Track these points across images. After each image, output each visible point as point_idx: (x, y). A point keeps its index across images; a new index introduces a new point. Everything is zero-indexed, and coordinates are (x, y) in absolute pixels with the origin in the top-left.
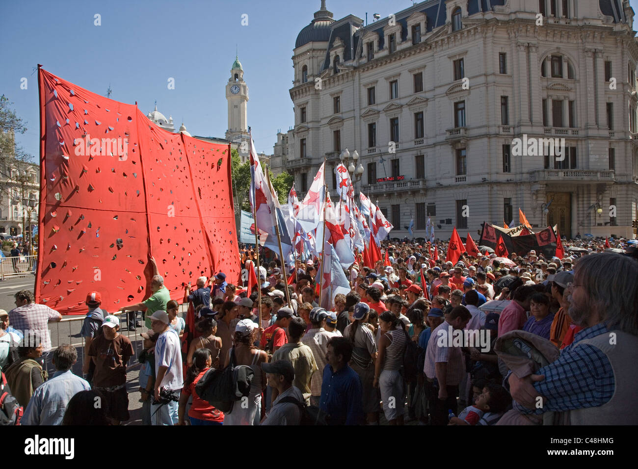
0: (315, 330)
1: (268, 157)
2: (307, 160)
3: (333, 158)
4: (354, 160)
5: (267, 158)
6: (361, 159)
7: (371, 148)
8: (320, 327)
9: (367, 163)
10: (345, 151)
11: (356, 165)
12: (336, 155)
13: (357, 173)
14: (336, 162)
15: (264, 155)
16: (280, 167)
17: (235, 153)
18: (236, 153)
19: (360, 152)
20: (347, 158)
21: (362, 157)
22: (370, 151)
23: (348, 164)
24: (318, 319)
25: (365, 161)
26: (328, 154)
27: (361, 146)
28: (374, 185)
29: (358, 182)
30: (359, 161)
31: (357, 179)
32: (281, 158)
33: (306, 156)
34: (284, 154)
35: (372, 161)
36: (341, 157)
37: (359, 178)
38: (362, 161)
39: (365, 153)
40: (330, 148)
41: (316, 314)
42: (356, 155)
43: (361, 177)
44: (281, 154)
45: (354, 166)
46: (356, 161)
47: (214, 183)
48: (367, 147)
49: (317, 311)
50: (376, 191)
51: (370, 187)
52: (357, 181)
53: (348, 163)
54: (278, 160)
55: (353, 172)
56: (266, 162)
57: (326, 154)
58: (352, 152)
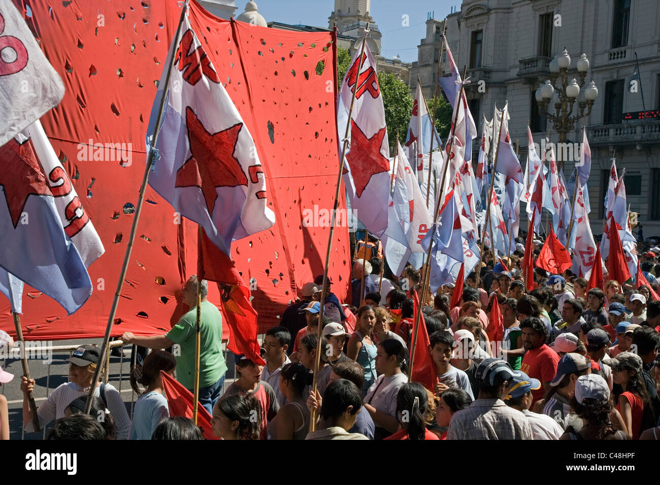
0: (488, 402)
1: (407, 66)
2: (483, 73)
3: (534, 69)
4: (580, 73)
5: (405, 69)
6: (592, 73)
7: (616, 50)
8: (496, 398)
9: (605, 81)
10: (562, 55)
11: (582, 84)
12: (540, 64)
13: (583, 100)
14: (540, 79)
15: (399, 62)
16: (429, 86)
17: (344, 56)
18: (347, 55)
19: (592, 58)
20: (565, 69)
21: (595, 68)
22: (612, 56)
23: (566, 81)
24: (491, 381)
25: (601, 75)
26: (525, 62)
27: (594, 46)
28: (617, 126)
29: (581, 120)
30: (588, 76)
31: (582, 112)
32: (430, 68)
33: (480, 65)
34: (436, 61)
35: (615, 77)
36: (553, 67)
37: (586, 110)
38: (595, 75)
39: (603, 60)
40: (528, 48)
41: (490, 371)
42: (585, 61)
43: (590, 109)
44: (431, 62)
45: (577, 86)
46: (582, 76)
47: (311, 109)
48: (608, 46)
49: (491, 365)
50: (619, 138)
51: (607, 130)
52: (582, 116)
53: (567, 78)
54: (425, 74)
55: (574, 98)
56: (403, 77)
57: (520, 62)
58: (576, 56)
